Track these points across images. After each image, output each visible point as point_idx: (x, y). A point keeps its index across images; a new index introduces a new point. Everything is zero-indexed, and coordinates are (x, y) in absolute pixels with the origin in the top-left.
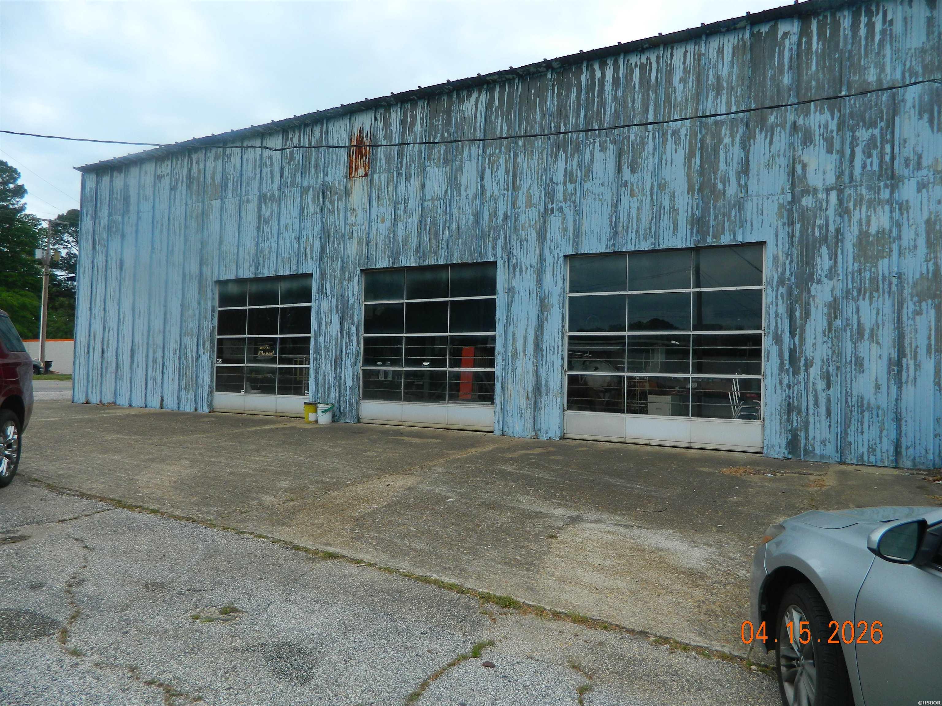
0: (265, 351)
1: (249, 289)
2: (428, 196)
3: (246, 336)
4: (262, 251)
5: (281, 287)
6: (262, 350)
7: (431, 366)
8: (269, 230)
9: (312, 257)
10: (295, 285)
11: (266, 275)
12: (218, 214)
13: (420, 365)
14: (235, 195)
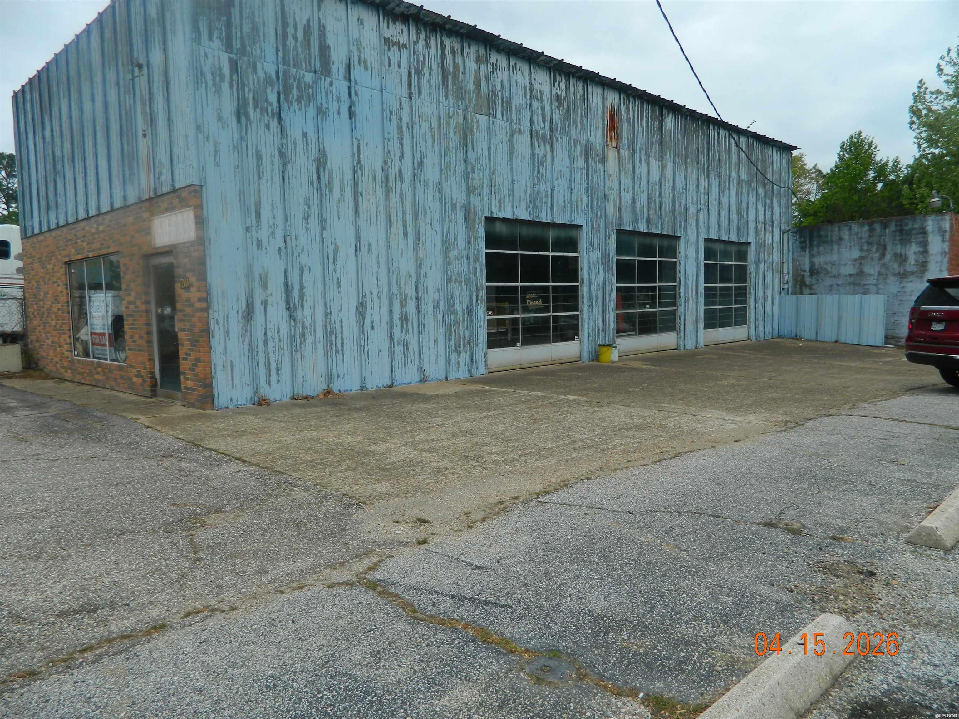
0: (533, 300)
1: (520, 231)
2: (651, 181)
3: (520, 284)
4: (539, 193)
5: (552, 234)
6: (529, 299)
7: (651, 307)
8: (544, 172)
9: (582, 211)
10: (563, 234)
11: (544, 220)
12: (485, 133)
13: (645, 308)
14: (505, 118)
